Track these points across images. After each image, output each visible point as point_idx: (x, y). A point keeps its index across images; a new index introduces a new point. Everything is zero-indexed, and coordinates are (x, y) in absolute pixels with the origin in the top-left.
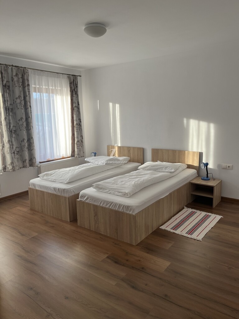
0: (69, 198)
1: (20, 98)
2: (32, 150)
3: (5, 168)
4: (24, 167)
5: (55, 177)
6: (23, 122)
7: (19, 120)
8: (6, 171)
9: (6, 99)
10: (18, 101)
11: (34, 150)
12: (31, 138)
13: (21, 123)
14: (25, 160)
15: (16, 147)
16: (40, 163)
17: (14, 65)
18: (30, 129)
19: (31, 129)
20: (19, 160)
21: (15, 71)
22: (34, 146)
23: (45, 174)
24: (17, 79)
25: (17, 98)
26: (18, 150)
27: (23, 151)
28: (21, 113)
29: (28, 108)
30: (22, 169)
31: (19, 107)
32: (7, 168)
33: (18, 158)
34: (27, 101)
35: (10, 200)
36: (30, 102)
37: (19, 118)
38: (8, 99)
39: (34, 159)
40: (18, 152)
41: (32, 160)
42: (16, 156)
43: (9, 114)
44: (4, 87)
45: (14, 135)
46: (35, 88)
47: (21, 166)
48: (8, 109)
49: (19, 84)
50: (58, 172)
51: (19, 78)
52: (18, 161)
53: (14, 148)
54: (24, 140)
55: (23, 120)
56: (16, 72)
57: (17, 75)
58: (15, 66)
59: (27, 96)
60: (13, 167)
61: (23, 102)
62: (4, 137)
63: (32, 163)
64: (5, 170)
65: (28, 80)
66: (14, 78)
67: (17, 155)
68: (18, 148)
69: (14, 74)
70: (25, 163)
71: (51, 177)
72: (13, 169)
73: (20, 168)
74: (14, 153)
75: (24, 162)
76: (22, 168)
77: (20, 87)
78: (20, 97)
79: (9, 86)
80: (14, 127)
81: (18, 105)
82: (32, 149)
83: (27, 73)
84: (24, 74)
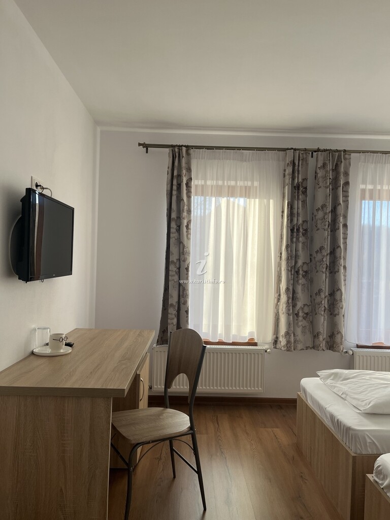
0: (354, 458)
1: (325, 209)
2: (335, 315)
3: (276, 342)
4: (315, 347)
5: (349, 388)
6: (324, 256)
7: (317, 252)
8: (276, 348)
9: (295, 211)
10: (320, 214)
11: (341, 316)
12: (337, 290)
13: (319, 257)
14: (318, 334)
15: (304, 305)
16: (358, 346)
17: (321, 148)
18: (336, 272)
19: (338, 272)
20: (307, 331)
21: (322, 159)
22: (342, 308)
23: (333, 374)
24: (324, 173)
25: (318, 210)
26: (306, 310)
27: (316, 314)
28: (322, 237)
29: (339, 229)
30: (309, 350)
31: (319, 226)
32: (278, 342)
33: (304, 327)
34: (339, 214)
35: (280, 407)
36: (345, 217)
37: (317, 247)
38: (300, 210)
39: (339, 336)
40: (307, 314)
41: (334, 337)
42: (302, 321)
43: (298, 239)
44: (295, 190)
45: (302, 281)
46: (363, 191)
47: (310, 344)
48: (298, 230)
49: (326, 183)
50: (368, 377)
51: (327, 172)
52: (303, 332)
53: (299, 305)
54: (320, 291)
55: (323, 251)
56: (324, 160)
57: (324, 165)
58: (325, 150)
59: (340, 204)
60: (288, 342)
61: (329, 218)
62: (281, 281)
63: (334, 342)
64: (276, 344)
65: (346, 174)
66: (318, 171)
67: (304, 320)
68: (308, 306)
69: (320, 164)
70: (316, 339)
71: (341, 384)
72: (288, 346)
73: (307, 348)
74: (297, 315)
75: (316, 336)
76: (311, 348)
77: (326, 187)
78: (323, 206)
79: (306, 188)
80: (305, 265)
81: (319, 222)
82: (336, 312)
83: (347, 161)
84: (339, 163)
